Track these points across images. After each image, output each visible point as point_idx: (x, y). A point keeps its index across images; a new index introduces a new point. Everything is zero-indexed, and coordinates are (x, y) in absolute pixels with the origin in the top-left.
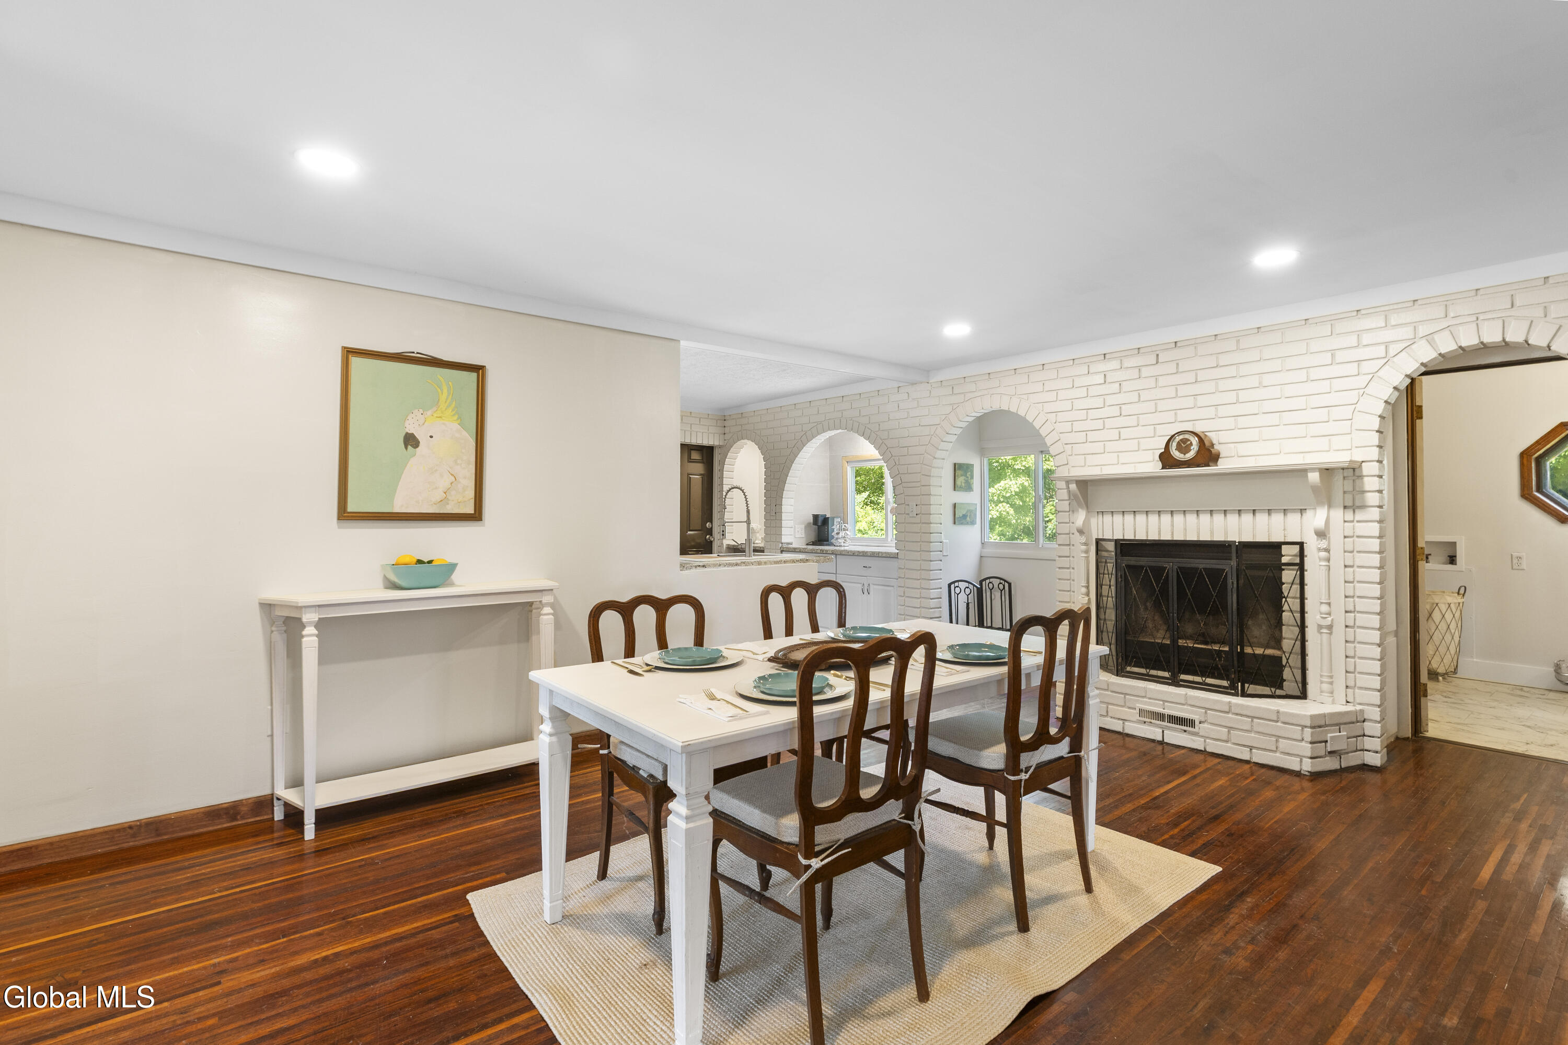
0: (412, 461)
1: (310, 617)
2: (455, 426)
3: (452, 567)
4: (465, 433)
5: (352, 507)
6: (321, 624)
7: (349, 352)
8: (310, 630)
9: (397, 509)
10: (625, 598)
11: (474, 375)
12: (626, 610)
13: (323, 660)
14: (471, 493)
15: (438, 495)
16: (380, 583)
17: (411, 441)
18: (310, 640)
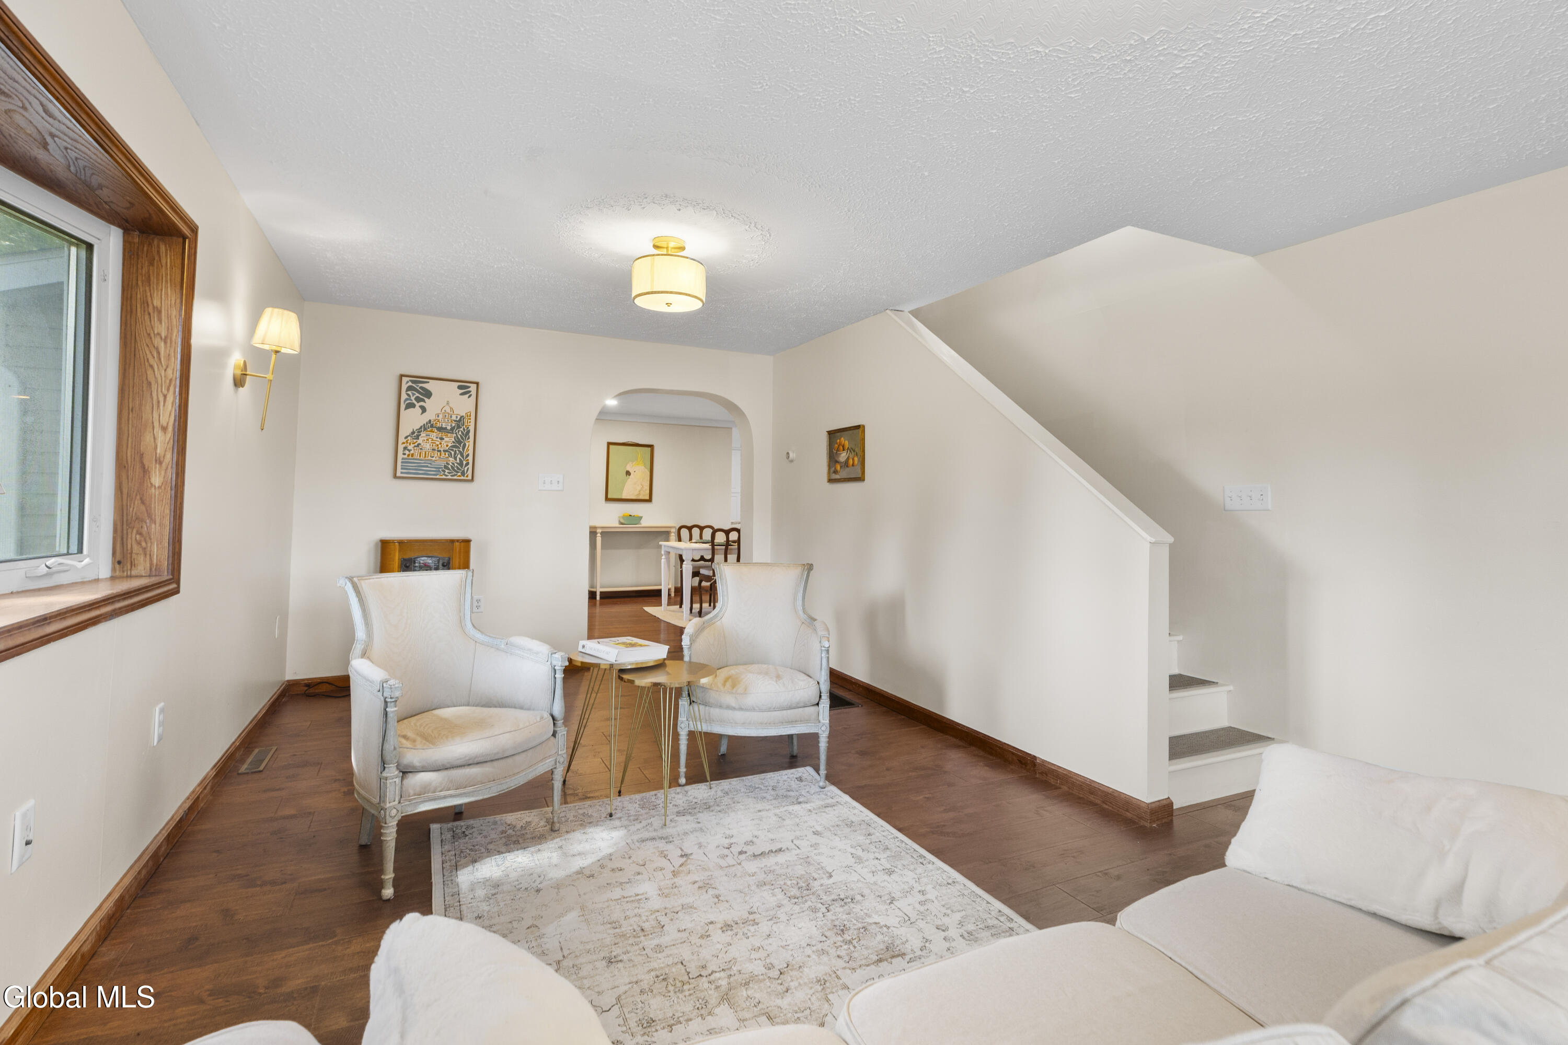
0: (629, 480)
1: (599, 531)
2: (643, 467)
3: (641, 518)
4: (646, 470)
5: (609, 496)
6: (602, 533)
7: (609, 444)
8: (599, 535)
9: (624, 497)
10: (689, 525)
11: (650, 448)
12: (690, 528)
13: (603, 548)
14: (648, 492)
15: (637, 492)
16: (617, 522)
17: (628, 473)
18: (599, 539)
